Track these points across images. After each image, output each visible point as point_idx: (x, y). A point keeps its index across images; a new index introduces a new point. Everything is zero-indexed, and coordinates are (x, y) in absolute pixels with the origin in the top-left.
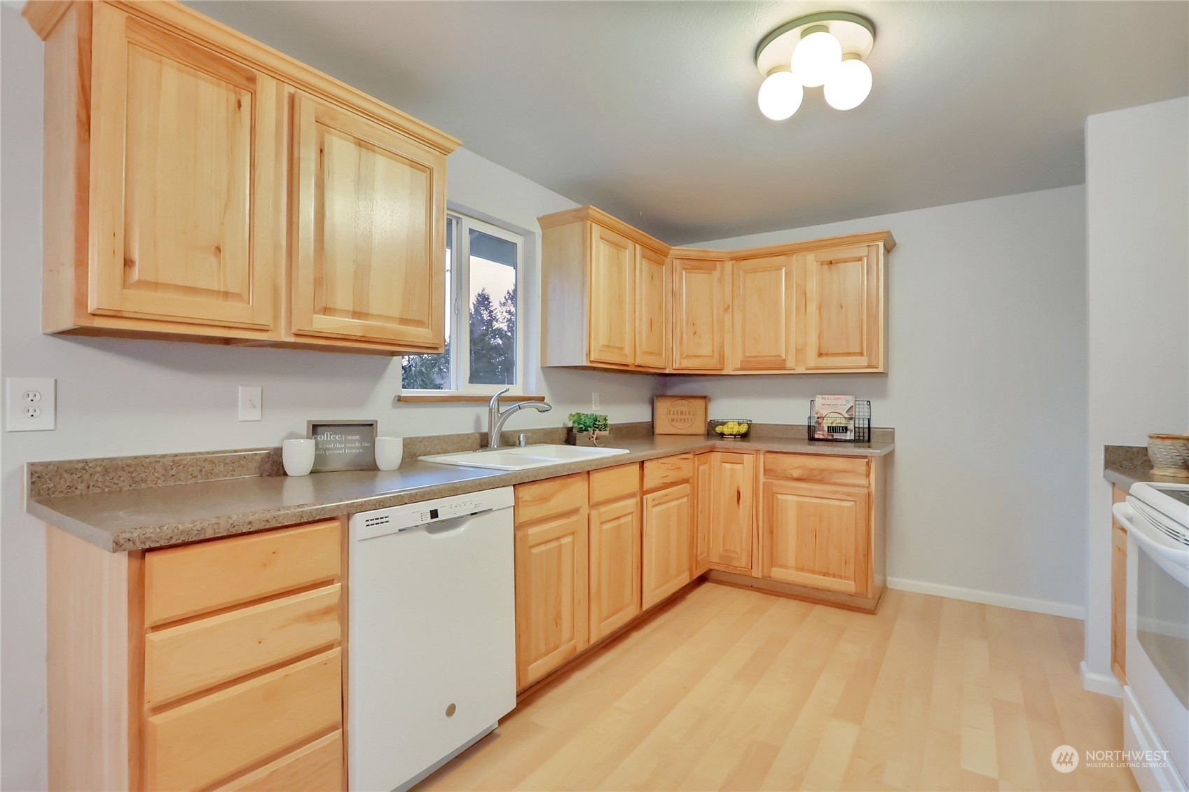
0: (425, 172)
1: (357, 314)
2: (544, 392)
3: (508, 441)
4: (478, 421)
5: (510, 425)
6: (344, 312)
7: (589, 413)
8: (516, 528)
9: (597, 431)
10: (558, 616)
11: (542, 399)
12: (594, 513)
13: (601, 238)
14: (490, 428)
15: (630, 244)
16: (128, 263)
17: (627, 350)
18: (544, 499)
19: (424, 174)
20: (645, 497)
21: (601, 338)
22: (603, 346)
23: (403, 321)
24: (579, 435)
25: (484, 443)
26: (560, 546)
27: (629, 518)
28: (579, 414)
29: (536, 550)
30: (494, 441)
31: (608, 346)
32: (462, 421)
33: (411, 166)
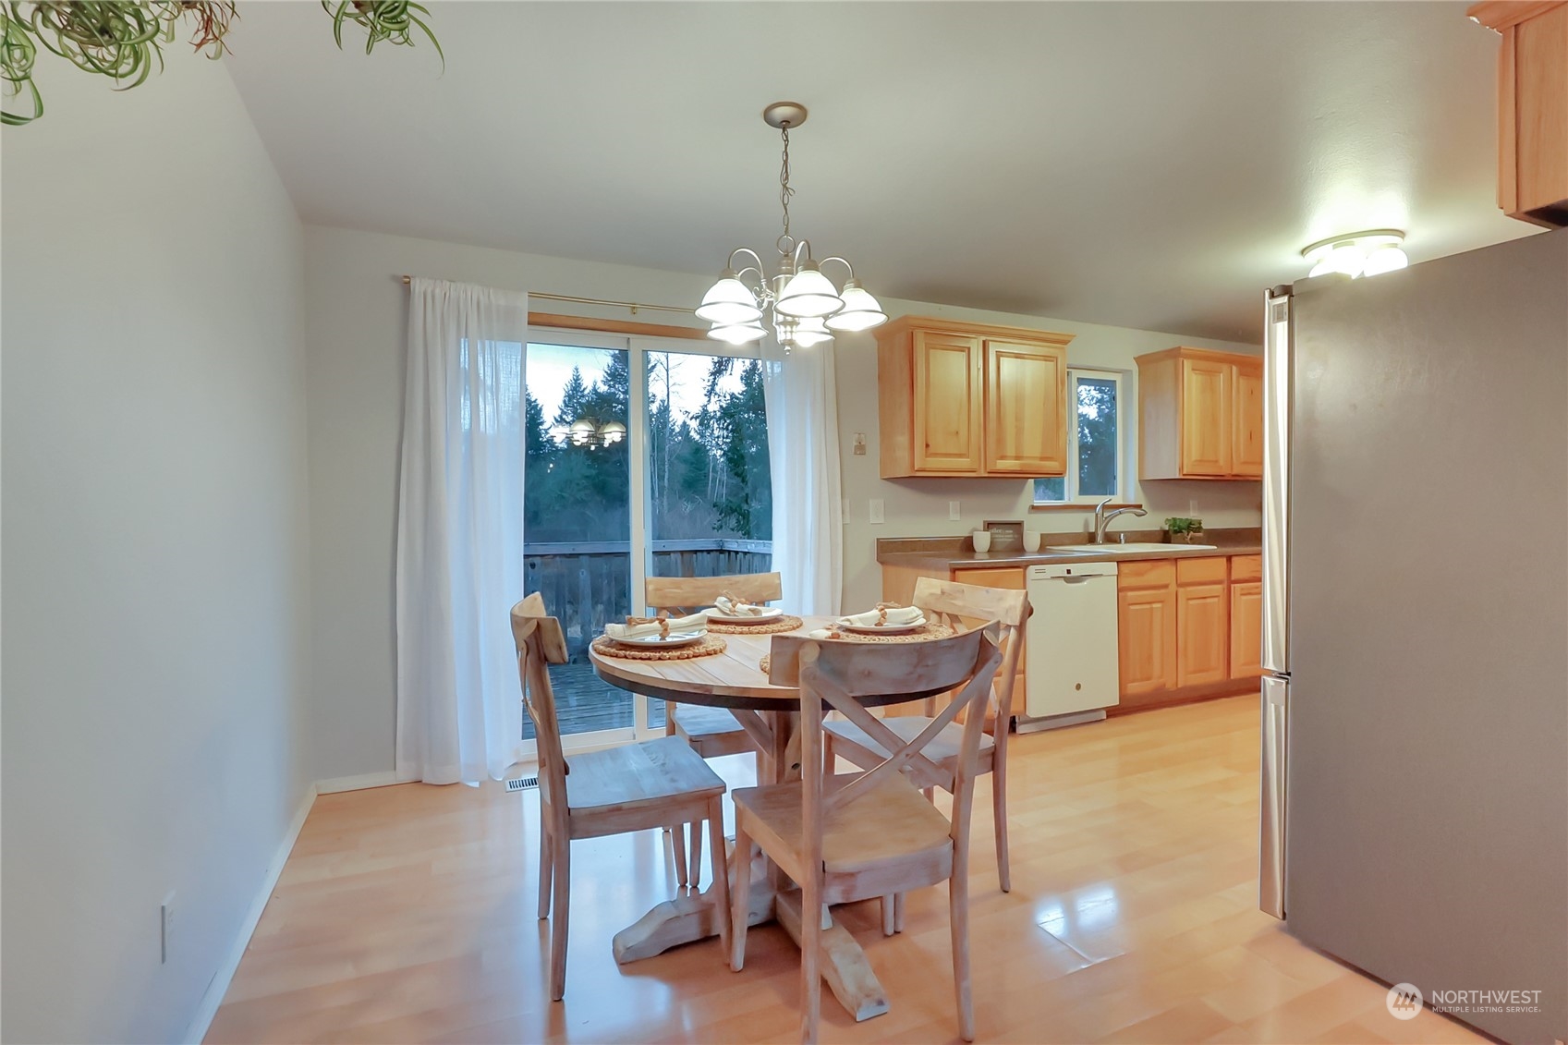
0: (1052, 361)
1: (1017, 458)
2: (1141, 500)
3: (1111, 538)
4: (1086, 524)
5: (1113, 527)
6: (1011, 458)
7: (1184, 517)
8: (1119, 590)
9: (1192, 533)
10: (1150, 658)
11: (1140, 507)
12: (1181, 590)
13: (1193, 370)
14: (1096, 529)
15: (1225, 367)
16: (927, 446)
17: (1221, 462)
18: (1139, 574)
19: (1052, 363)
20: (1232, 586)
21: (1194, 453)
22: (1196, 461)
23: (1042, 459)
24: (1173, 536)
25: (1091, 539)
26: (1152, 609)
27: (1216, 600)
28: (1174, 519)
29: (1132, 607)
30: (1099, 539)
31: (1200, 461)
32: (1074, 523)
33: (1046, 360)
